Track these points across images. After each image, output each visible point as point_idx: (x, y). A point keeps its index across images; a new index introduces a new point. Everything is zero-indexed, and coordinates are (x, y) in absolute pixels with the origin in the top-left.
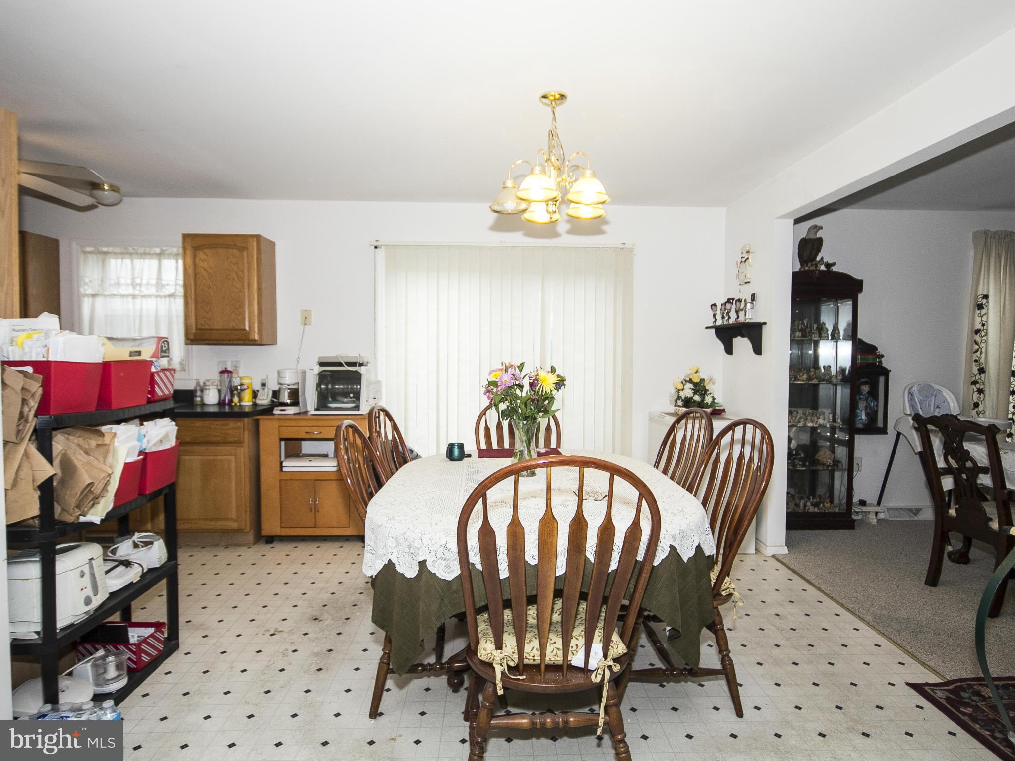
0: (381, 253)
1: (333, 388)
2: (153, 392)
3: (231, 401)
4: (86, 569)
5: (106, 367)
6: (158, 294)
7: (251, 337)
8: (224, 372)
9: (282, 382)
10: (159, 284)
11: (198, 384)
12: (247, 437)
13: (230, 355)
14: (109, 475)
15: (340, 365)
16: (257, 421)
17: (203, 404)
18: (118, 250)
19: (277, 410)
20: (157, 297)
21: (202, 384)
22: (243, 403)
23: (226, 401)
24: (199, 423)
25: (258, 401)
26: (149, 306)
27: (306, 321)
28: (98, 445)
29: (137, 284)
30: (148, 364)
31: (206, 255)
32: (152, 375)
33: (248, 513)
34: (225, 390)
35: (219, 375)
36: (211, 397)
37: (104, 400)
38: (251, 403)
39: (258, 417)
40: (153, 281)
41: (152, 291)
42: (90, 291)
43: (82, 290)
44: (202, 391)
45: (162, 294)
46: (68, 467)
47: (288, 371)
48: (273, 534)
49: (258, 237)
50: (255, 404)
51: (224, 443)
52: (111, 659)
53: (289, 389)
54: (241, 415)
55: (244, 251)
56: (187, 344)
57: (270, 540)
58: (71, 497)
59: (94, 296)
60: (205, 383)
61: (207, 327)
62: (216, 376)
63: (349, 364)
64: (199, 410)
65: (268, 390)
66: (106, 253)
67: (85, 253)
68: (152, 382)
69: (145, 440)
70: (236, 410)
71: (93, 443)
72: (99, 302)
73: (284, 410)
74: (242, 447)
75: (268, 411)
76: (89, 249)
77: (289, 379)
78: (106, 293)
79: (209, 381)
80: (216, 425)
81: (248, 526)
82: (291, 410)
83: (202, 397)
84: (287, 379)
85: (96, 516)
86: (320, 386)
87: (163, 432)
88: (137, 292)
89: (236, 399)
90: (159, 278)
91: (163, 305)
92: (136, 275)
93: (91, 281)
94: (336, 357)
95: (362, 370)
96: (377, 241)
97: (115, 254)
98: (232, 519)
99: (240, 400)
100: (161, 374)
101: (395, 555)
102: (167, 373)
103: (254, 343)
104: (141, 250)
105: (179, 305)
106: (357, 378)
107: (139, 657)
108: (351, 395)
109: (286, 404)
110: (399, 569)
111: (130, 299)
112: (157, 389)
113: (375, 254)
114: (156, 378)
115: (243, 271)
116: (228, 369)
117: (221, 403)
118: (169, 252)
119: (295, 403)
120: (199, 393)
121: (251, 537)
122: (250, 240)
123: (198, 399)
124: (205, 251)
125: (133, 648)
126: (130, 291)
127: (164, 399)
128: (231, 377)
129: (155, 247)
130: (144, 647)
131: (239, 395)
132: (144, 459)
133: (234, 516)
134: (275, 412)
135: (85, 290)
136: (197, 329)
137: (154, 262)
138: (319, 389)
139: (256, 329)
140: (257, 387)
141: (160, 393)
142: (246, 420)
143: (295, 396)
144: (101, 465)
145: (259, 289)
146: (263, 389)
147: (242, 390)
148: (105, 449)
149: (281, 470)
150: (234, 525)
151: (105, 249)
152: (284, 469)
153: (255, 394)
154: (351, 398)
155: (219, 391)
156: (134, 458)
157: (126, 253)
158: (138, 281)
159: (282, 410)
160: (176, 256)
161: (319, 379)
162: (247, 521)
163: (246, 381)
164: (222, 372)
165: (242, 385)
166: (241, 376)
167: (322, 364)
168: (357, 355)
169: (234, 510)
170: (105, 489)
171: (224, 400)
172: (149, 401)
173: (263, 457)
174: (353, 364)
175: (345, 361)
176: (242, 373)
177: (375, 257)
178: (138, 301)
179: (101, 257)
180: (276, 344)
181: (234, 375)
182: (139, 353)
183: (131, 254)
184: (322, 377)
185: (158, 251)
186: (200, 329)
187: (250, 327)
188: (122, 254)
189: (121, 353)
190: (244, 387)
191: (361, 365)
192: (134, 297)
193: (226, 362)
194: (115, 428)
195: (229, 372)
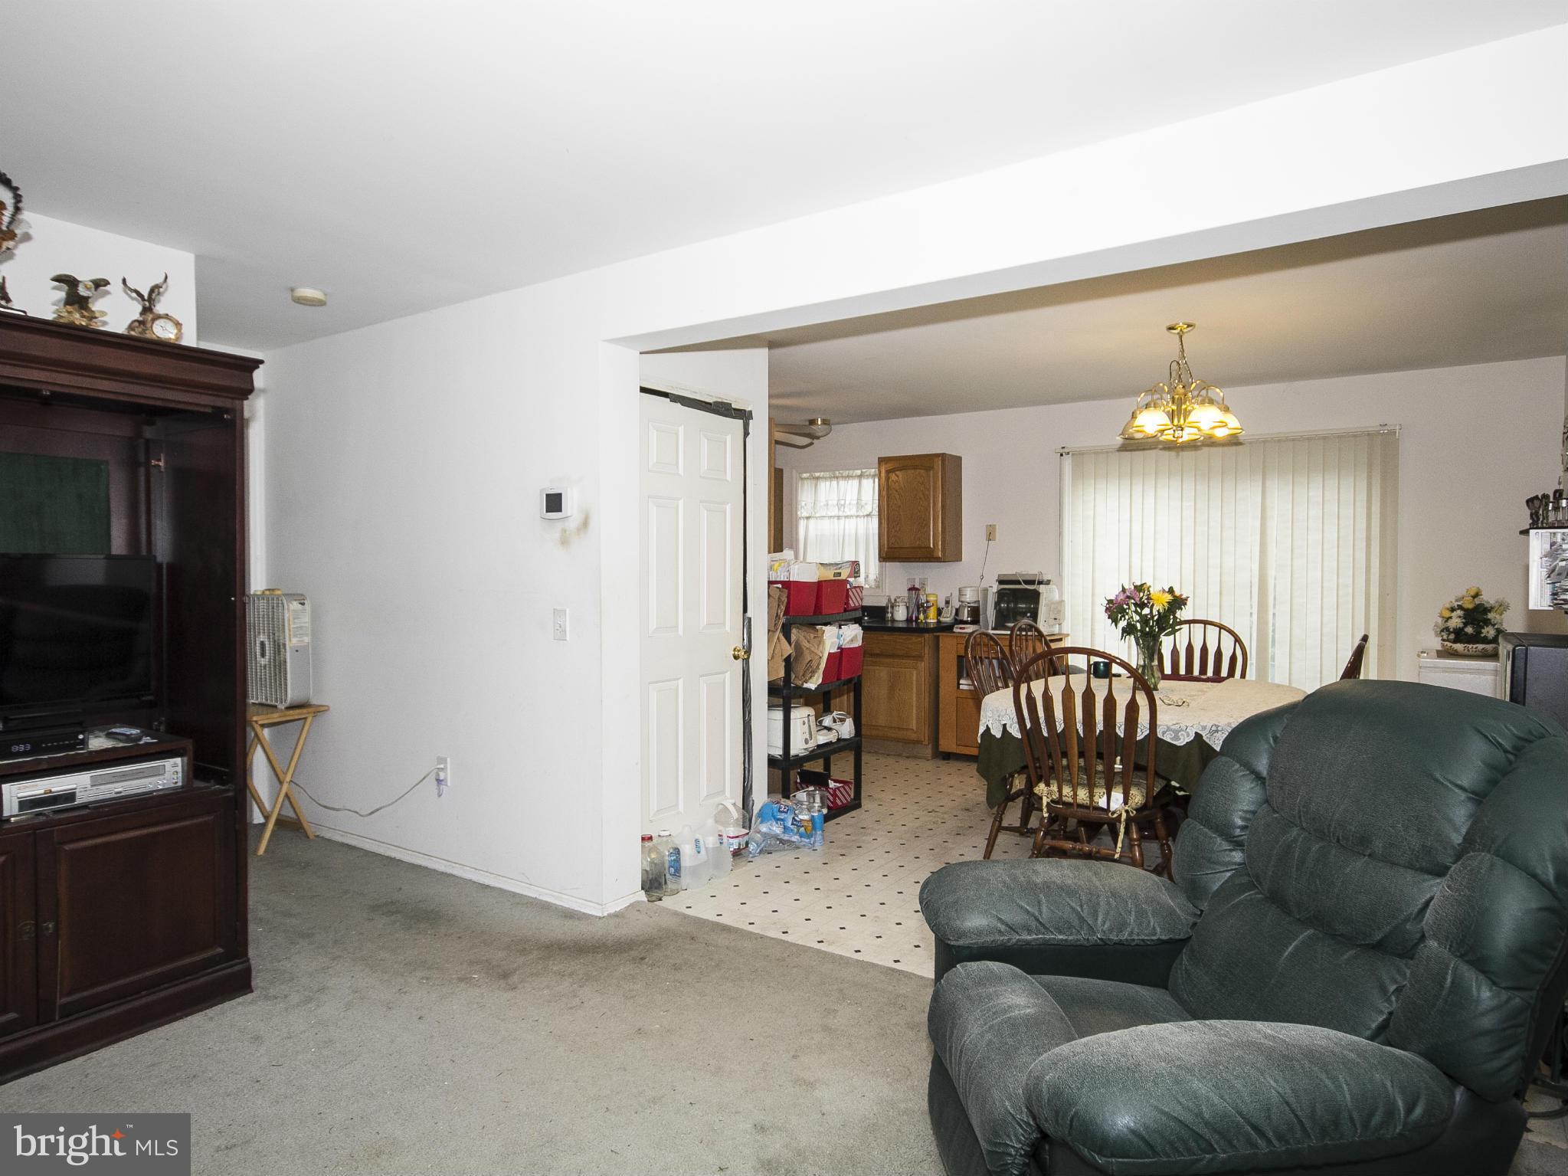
0: (1068, 461)
1: (1016, 607)
2: (847, 603)
3: (917, 618)
4: (806, 720)
5: (820, 584)
6: (858, 514)
7: (935, 555)
8: (912, 589)
9: (963, 600)
10: (859, 504)
11: (889, 600)
12: (927, 652)
13: (918, 572)
14: (820, 658)
15: (1018, 582)
16: (938, 637)
17: (893, 620)
18: (827, 474)
19: (957, 628)
20: (857, 516)
21: (893, 601)
22: (929, 621)
23: (914, 619)
24: (886, 637)
25: (942, 619)
26: (850, 525)
27: (990, 536)
28: (815, 637)
29: (842, 505)
30: (846, 582)
31: (898, 476)
32: (848, 590)
33: (927, 727)
34: (912, 606)
35: (907, 592)
36: (901, 614)
37: (818, 610)
38: (935, 621)
39: (938, 634)
40: (855, 502)
41: (853, 512)
42: (805, 514)
43: (799, 513)
44: (892, 607)
45: (861, 514)
46: (798, 649)
47: (969, 589)
48: (950, 751)
49: (943, 456)
50: (939, 622)
51: (908, 657)
52: (817, 792)
53: (969, 607)
54: (924, 630)
55: (930, 470)
56: (880, 561)
57: (947, 756)
58: (800, 668)
59: (808, 518)
60: (895, 600)
61: (896, 546)
62: (906, 594)
63: (1027, 582)
64: (890, 625)
65: (952, 607)
66: (818, 478)
67: (802, 479)
68: (848, 596)
69: (842, 639)
70: (921, 626)
71: (812, 636)
72: (812, 522)
73: (964, 628)
74: (922, 661)
75: (948, 628)
76: (805, 475)
77: (970, 596)
78: (817, 515)
79: (899, 597)
80: (901, 638)
81: (927, 738)
82: (970, 629)
83: (892, 614)
84: (968, 596)
85: (812, 685)
86: (999, 605)
87: (854, 633)
88: (841, 514)
89: (922, 616)
90: (859, 499)
91: (862, 522)
92: (841, 498)
93: (806, 505)
94: (1015, 575)
95: (1042, 588)
96: (1063, 448)
97: (825, 478)
98: (912, 729)
99: (926, 618)
100: (854, 590)
101: (991, 722)
102: (858, 589)
103: (938, 560)
104: (846, 473)
105: (874, 524)
106: (1035, 596)
107: (835, 799)
108: (1029, 615)
109: (966, 623)
110: (993, 732)
111: (836, 519)
112: (851, 602)
113: (1061, 461)
114: (850, 593)
115: (929, 490)
116: (917, 586)
117: (909, 620)
118: (868, 473)
119: (975, 621)
120: (889, 610)
121: (929, 751)
122: (936, 459)
123: (890, 615)
124: (897, 472)
125: (831, 791)
126: (835, 512)
127: (855, 609)
128: (918, 595)
129: (857, 469)
130: (838, 792)
131: (925, 612)
132: (841, 652)
133: (914, 728)
134: (955, 630)
135: (802, 513)
136: (888, 548)
137: (856, 482)
138: (998, 608)
139: (940, 547)
140: (942, 604)
141: (853, 605)
142: (927, 635)
143: (975, 614)
144: (816, 651)
145: (943, 506)
146: (948, 607)
147: (928, 607)
148: (819, 639)
149: (958, 688)
150: (913, 736)
151: (817, 474)
152: (961, 687)
153: (939, 612)
154: (1028, 617)
155: (908, 608)
156: (834, 650)
157: (834, 477)
158: (843, 502)
159: (961, 628)
160: (874, 476)
161: (998, 598)
162: (925, 734)
163: (932, 598)
164: (910, 590)
165: (927, 602)
166: (927, 593)
167: (1001, 582)
168: (1035, 572)
169: (914, 722)
170: (818, 667)
171: (912, 617)
172: (845, 610)
173: (942, 673)
174: (1032, 582)
175: (1024, 579)
176: (929, 590)
177: (1061, 464)
178: (842, 521)
179: (814, 482)
180: (961, 560)
181: (921, 592)
182: (839, 574)
183: (837, 478)
184: (1001, 594)
185: (858, 472)
186: (891, 548)
187: (934, 545)
188: (830, 478)
189: (829, 575)
190: (929, 604)
191: (1040, 583)
192: (839, 517)
193: (914, 579)
194: (824, 628)
195: (917, 589)
